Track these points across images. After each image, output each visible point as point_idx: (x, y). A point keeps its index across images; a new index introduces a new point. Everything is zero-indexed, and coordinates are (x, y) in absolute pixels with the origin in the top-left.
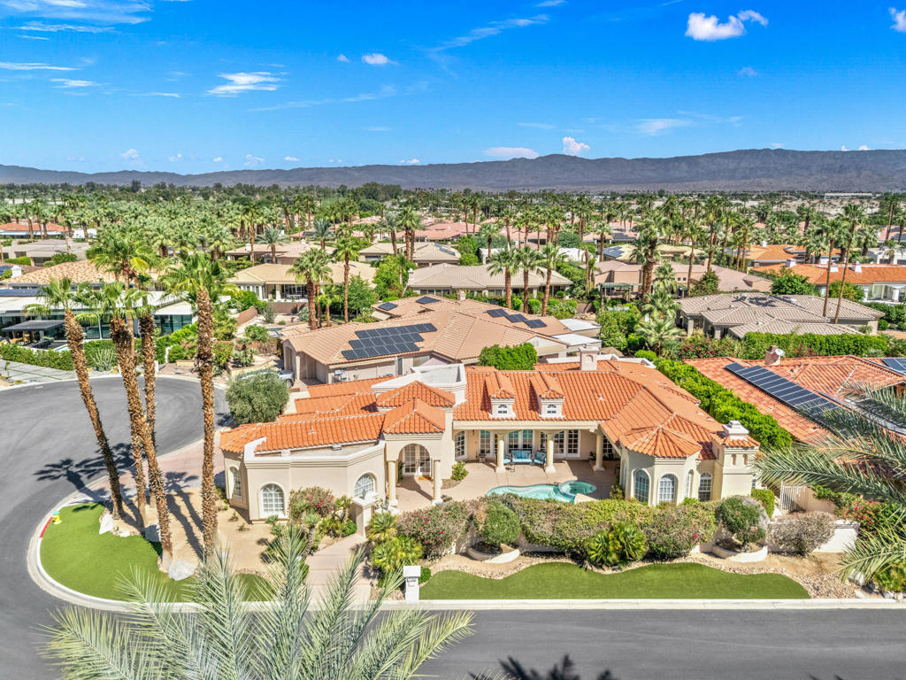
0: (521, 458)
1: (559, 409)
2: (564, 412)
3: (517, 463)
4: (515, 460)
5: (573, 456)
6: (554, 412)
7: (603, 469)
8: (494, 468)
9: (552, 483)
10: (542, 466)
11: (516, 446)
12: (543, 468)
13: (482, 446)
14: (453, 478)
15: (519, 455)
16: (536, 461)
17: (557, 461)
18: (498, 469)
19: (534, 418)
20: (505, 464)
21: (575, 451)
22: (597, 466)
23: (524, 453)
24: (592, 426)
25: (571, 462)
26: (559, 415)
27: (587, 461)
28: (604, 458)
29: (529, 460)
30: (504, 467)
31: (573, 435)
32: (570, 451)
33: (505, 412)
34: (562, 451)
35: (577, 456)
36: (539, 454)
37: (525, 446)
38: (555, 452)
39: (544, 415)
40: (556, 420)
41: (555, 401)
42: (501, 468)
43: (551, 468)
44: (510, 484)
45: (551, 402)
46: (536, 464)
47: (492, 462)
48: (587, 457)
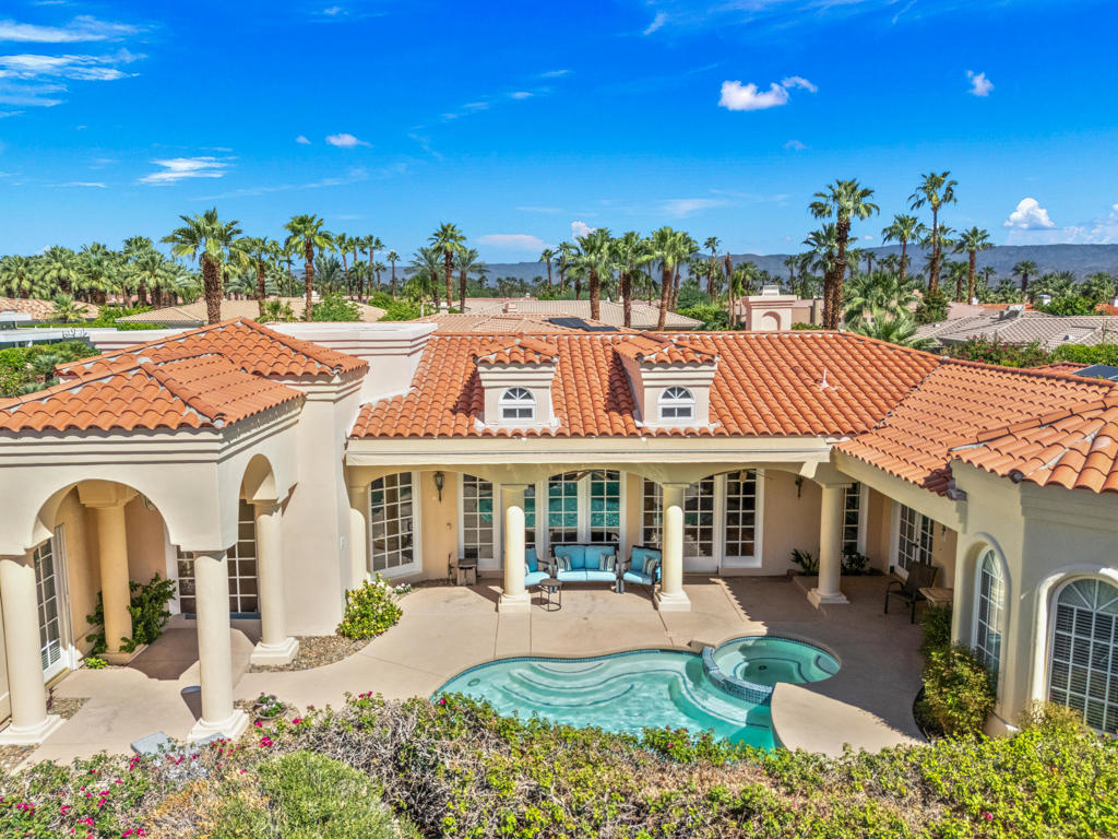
0: (584, 568)
1: (700, 400)
2: (716, 412)
3: (567, 586)
4: (564, 575)
5: (739, 563)
6: (685, 412)
7: (843, 600)
8: (495, 598)
9: (682, 644)
10: (646, 592)
11: (572, 537)
12: (651, 597)
13: (469, 535)
14: (344, 633)
15: (579, 562)
16: (629, 576)
17: (691, 578)
18: (505, 602)
19: (619, 429)
20: (532, 588)
21: (748, 551)
22: (824, 590)
23: (594, 554)
24: (810, 456)
25: (736, 582)
26: (700, 420)
27: (788, 577)
28: (845, 572)
29: (609, 576)
30: (528, 596)
31: (743, 485)
32: (732, 550)
33: (527, 413)
34: (707, 551)
35: (756, 563)
36: (640, 556)
37: (597, 537)
38: (688, 552)
39: (653, 420)
40: (692, 434)
41: (689, 373)
42: (516, 598)
43: (675, 596)
44: (538, 650)
45: (675, 376)
46: (632, 587)
47: (489, 584)
48: (784, 565)
